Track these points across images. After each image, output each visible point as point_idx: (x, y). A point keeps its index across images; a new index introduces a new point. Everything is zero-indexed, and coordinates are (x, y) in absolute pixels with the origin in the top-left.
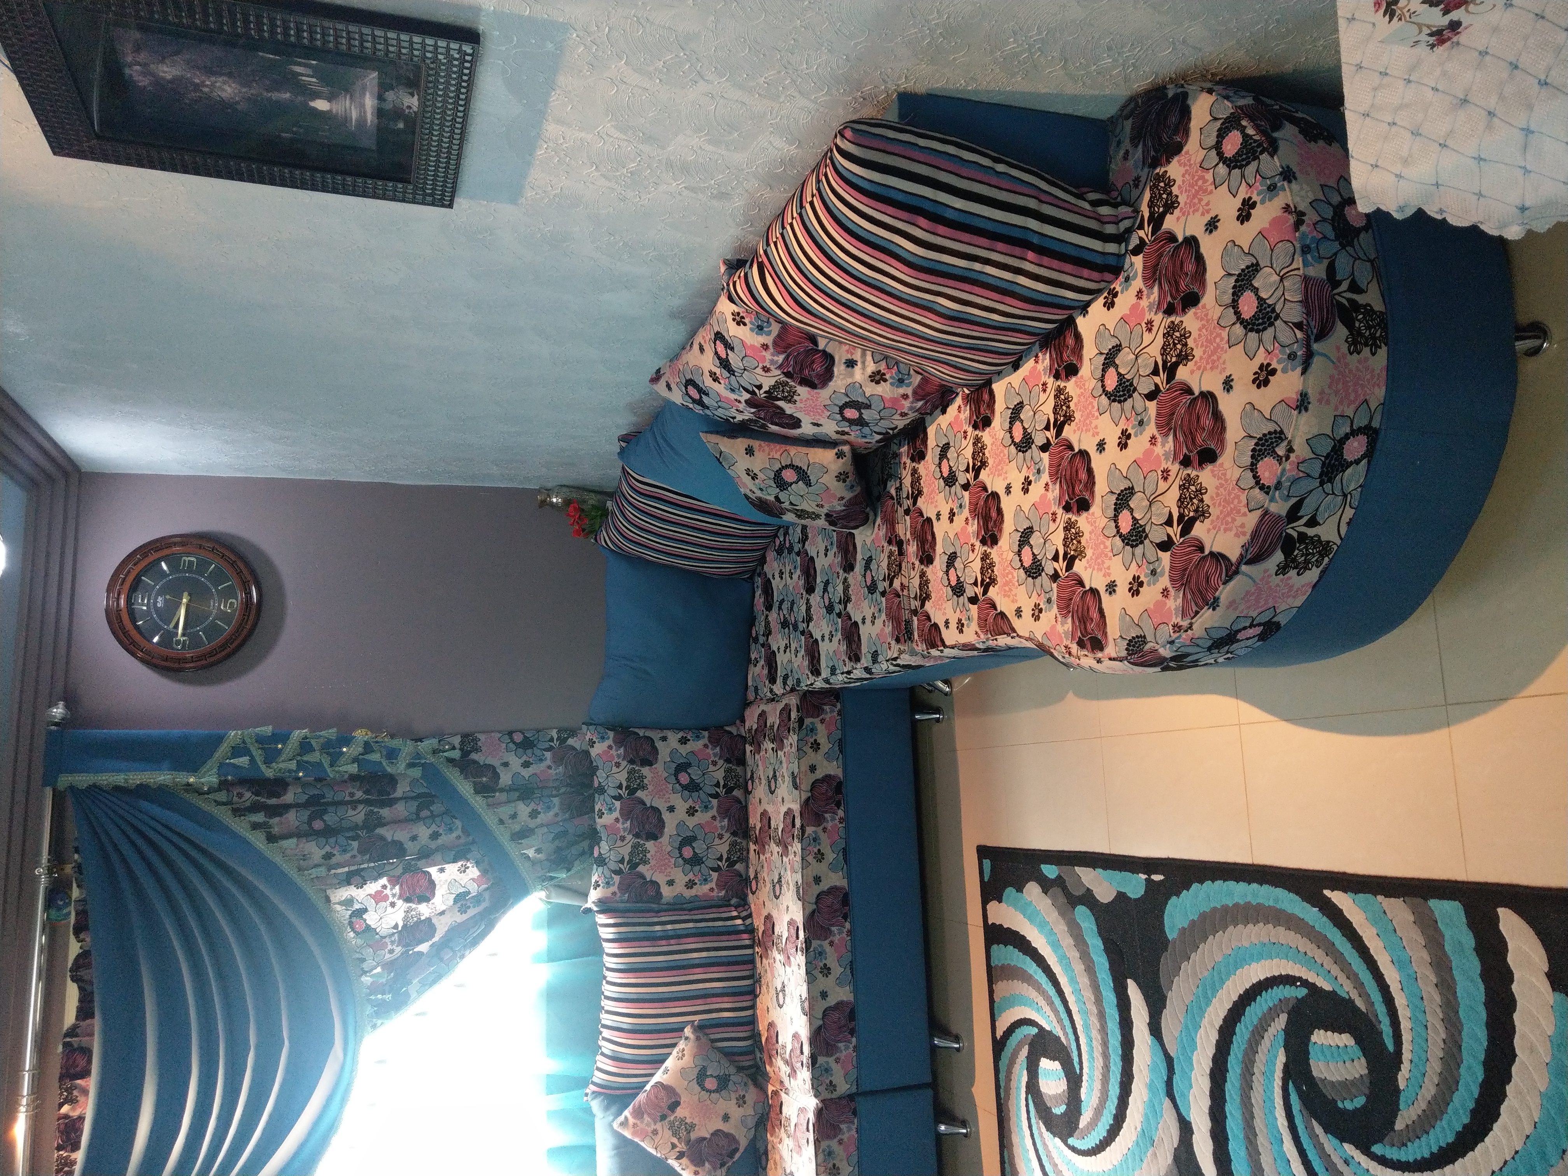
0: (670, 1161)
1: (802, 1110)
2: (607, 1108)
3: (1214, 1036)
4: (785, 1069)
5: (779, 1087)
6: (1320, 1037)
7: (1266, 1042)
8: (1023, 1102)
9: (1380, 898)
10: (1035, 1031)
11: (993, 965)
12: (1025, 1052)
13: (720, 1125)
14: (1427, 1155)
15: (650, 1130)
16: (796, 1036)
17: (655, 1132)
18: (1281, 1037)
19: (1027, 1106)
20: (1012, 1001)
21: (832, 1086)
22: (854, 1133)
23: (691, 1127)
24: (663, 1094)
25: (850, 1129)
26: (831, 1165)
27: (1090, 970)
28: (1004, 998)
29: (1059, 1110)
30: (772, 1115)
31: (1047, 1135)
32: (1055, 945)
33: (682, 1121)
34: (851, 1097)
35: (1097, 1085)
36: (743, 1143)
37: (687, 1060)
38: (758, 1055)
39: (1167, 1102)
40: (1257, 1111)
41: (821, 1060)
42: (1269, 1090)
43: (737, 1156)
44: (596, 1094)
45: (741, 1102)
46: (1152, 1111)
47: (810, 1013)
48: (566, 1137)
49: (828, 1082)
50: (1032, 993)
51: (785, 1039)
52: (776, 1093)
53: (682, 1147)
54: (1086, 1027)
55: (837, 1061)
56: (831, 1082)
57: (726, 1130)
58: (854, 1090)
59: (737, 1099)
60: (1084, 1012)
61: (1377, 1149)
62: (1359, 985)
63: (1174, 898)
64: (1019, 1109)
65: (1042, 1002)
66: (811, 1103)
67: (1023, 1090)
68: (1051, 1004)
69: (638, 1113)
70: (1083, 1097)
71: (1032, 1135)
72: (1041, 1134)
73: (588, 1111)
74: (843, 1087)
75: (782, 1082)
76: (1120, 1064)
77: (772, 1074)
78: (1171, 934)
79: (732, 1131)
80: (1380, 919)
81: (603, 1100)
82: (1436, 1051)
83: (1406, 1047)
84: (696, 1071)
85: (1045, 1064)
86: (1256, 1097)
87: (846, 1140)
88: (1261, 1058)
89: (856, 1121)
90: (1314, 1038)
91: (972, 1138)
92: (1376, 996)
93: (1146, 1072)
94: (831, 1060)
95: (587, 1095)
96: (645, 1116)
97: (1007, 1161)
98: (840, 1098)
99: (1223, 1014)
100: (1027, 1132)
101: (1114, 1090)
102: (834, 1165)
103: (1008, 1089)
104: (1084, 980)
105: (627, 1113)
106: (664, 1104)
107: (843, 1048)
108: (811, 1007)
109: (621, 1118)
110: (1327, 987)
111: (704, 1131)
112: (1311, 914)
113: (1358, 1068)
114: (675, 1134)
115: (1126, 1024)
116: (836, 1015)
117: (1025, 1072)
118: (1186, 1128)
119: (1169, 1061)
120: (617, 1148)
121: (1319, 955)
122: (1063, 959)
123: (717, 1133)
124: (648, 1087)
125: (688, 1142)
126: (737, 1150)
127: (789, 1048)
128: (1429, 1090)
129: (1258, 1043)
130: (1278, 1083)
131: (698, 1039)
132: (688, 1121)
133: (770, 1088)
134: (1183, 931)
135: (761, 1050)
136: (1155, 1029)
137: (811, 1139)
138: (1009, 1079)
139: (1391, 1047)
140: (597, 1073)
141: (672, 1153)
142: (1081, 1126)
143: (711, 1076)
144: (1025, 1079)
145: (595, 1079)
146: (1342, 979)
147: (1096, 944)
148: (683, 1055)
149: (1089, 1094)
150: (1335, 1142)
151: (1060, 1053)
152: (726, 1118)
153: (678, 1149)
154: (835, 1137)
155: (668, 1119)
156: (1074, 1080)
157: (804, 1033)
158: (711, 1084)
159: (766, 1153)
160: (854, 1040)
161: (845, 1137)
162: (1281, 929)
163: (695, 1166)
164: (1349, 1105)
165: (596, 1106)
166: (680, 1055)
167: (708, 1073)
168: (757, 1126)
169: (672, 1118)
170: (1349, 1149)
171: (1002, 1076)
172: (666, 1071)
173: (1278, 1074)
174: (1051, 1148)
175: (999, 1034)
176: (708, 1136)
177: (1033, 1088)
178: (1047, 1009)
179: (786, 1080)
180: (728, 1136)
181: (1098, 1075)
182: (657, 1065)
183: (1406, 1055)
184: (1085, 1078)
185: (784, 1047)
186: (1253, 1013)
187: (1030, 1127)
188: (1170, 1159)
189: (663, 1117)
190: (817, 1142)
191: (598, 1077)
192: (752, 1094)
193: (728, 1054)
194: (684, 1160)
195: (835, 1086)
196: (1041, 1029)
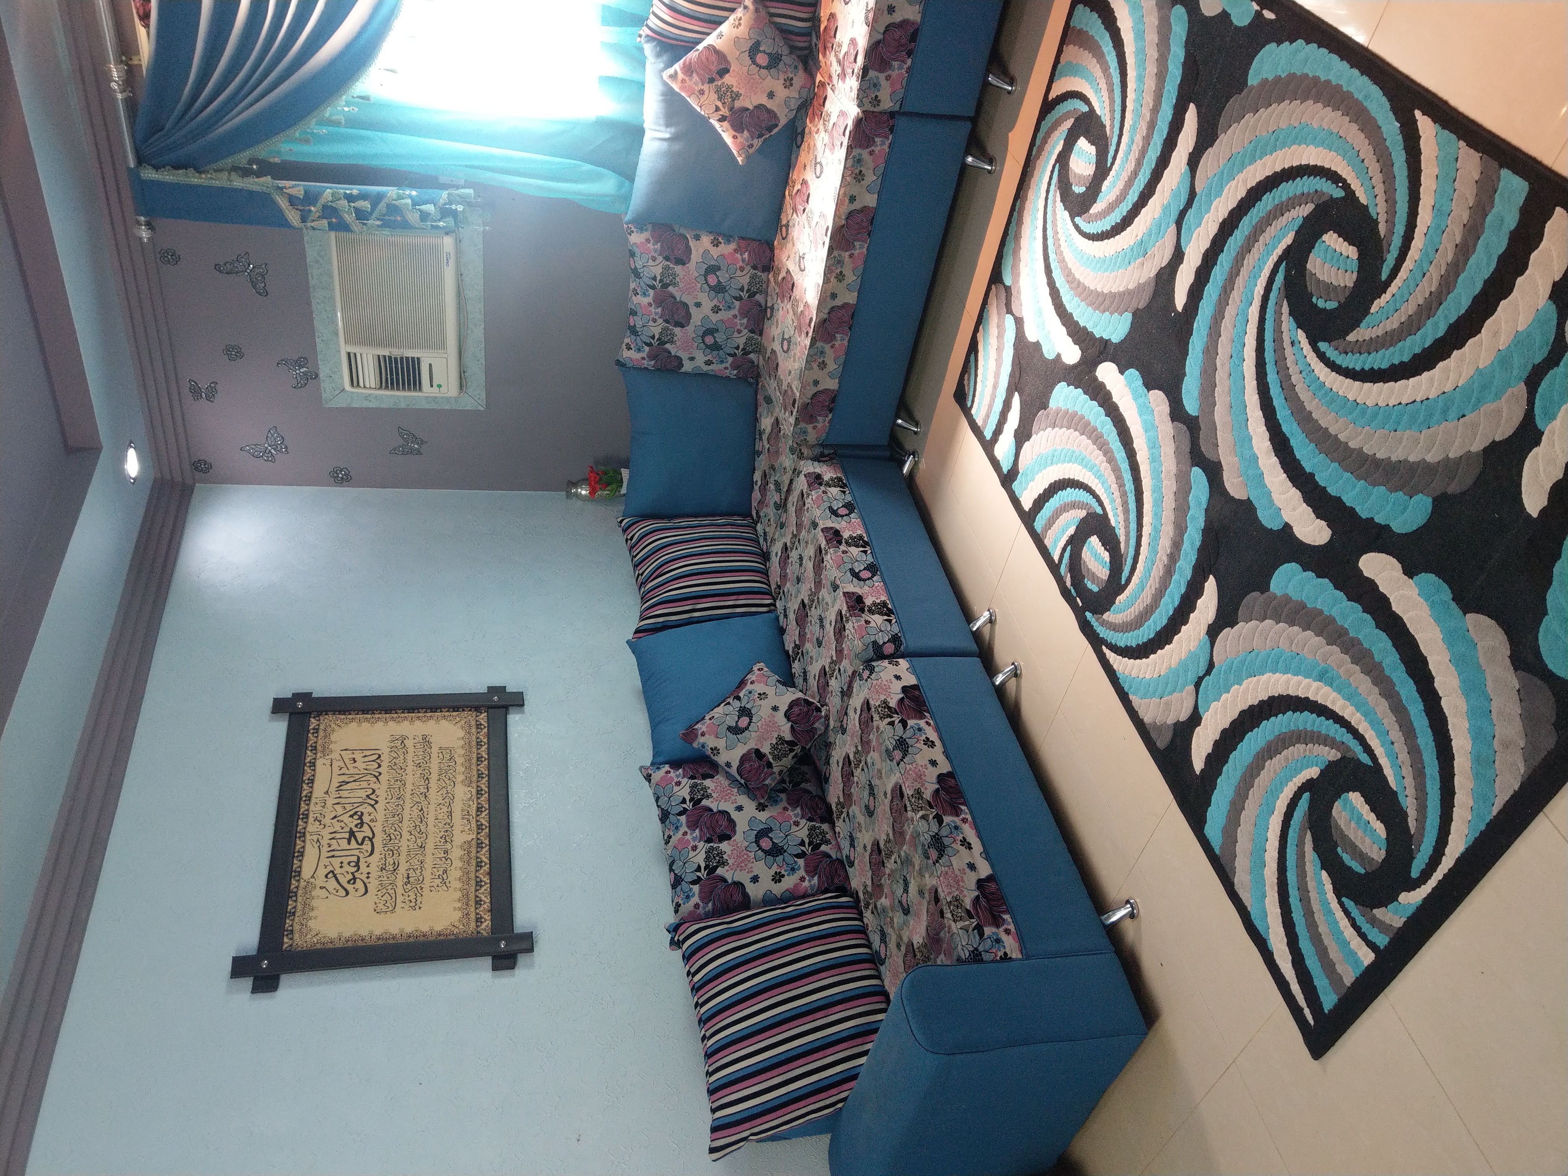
0: (712, 121)
1: (843, 114)
2: (658, 55)
3: (1242, 193)
4: (835, 69)
5: (827, 80)
6: (1331, 239)
7: (1283, 220)
8: (1050, 168)
9: (1462, 144)
10: (1085, 109)
11: (1072, 24)
12: (1069, 123)
13: (764, 100)
14: (1358, 368)
15: (697, 88)
16: (853, 42)
17: (702, 92)
18: (1299, 221)
19: (1052, 172)
20: (1075, 70)
21: (876, 101)
22: (886, 147)
23: (737, 96)
24: (714, 58)
25: (883, 144)
26: (857, 171)
27: (1161, 76)
28: (1069, 63)
29: (1079, 189)
30: (815, 103)
31: (1060, 205)
32: (1139, 35)
33: (729, 87)
34: (892, 115)
35: (1120, 185)
36: (783, 121)
37: (743, 31)
38: (814, 40)
39: (1173, 228)
40: (1244, 272)
41: (872, 74)
42: (1262, 261)
43: (775, 131)
44: (649, 39)
45: (788, 83)
46: (1157, 228)
47: (873, 25)
48: (619, 69)
49: (873, 96)
50: (1097, 71)
51: (843, 37)
52: (823, 85)
53: (725, 111)
54: (1134, 128)
55: (888, 78)
56: (876, 97)
57: (769, 106)
58: (897, 108)
59: (785, 80)
60: (1138, 115)
61: (1323, 346)
62: (1391, 212)
63: (1274, 45)
64: (1044, 171)
65: (1103, 85)
66: (854, 111)
67: (1054, 157)
68: (1111, 91)
69: (688, 70)
70: (1104, 188)
71: (1047, 199)
72: (1054, 202)
73: (641, 50)
74: (887, 104)
75: (830, 77)
76: (1148, 176)
77: (822, 64)
78: (1253, 80)
79: (775, 109)
80: (1450, 163)
81: (655, 46)
82: (1419, 297)
83: (1397, 282)
84: (750, 44)
85: (1082, 143)
86: (1250, 260)
87: (877, 152)
88: (1271, 231)
89: (891, 137)
90: (1325, 237)
91: (995, 176)
92: (1400, 229)
93: (1167, 194)
94: (882, 76)
95: (640, 36)
96: (694, 75)
97: (1017, 209)
98: (881, 113)
99: (1260, 177)
100: (1044, 195)
101: (1133, 196)
102: (861, 171)
103: (1041, 149)
104: (1150, 84)
105: (677, 66)
106: (714, 68)
107: (896, 66)
108: (875, 20)
109: (671, 71)
110: (1363, 200)
111: (748, 102)
112: (1390, 127)
113: (1348, 280)
114: (720, 99)
115: (1170, 144)
116: (898, 33)
117: (1062, 142)
118: (1178, 256)
119: (1192, 195)
120: (664, 94)
121: (1374, 168)
122: (1140, 52)
123: (759, 107)
124: (700, 47)
125: (731, 109)
126: (777, 125)
127: (844, 49)
128: (1393, 324)
129: (1276, 218)
130: (1274, 258)
131: (757, 10)
132: (735, 89)
133: (819, 78)
134: (1265, 81)
135: (818, 37)
136: (1193, 162)
137: (845, 143)
138: (1045, 141)
139: (1384, 277)
140: (652, 17)
141: (715, 114)
142: (1091, 211)
143: (764, 52)
144: (1059, 148)
145: (649, 23)
146: (1381, 199)
147: (1177, 53)
148: (740, 24)
149: (1110, 189)
150: (1294, 325)
151: (1100, 141)
152: (771, 95)
153: (721, 113)
154: (867, 147)
155: (716, 83)
156: (1102, 171)
157: (862, 43)
158: (762, 59)
159: (803, 133)
160: (909, 61)
161: (877, 149)
162: (1354, 127)
163: (735, 131)
164: (1321, 304)
165: (649, 49)
166: (737, 23)
167: (761, 49)
168: (799, 108)
169: (719, 83)
170: (1301, 335)
171: (1040, 135)
172: (720, 36)
173: (1279, 251)
174: (1058, 217)
175: (1052, 95)
176: (751, 108)
177: (1063, 159)
178: (1105, 94)
179: (835, 78)
180: (769, 111)
181: (1125, 176)
182: (712, 26)
183: (1393, 289)
184: (1112, 173)
185: (840, 46)
186: (1287, 190)
187: (1048, 191)
188: (1153, 274)
189: (711, 81)
190: (850, 148)
191: (653, 22)
192: (800, 79)
193: (784, 32)
194: (726, 124)
195: (879, 101)
196: (1092, 110)
